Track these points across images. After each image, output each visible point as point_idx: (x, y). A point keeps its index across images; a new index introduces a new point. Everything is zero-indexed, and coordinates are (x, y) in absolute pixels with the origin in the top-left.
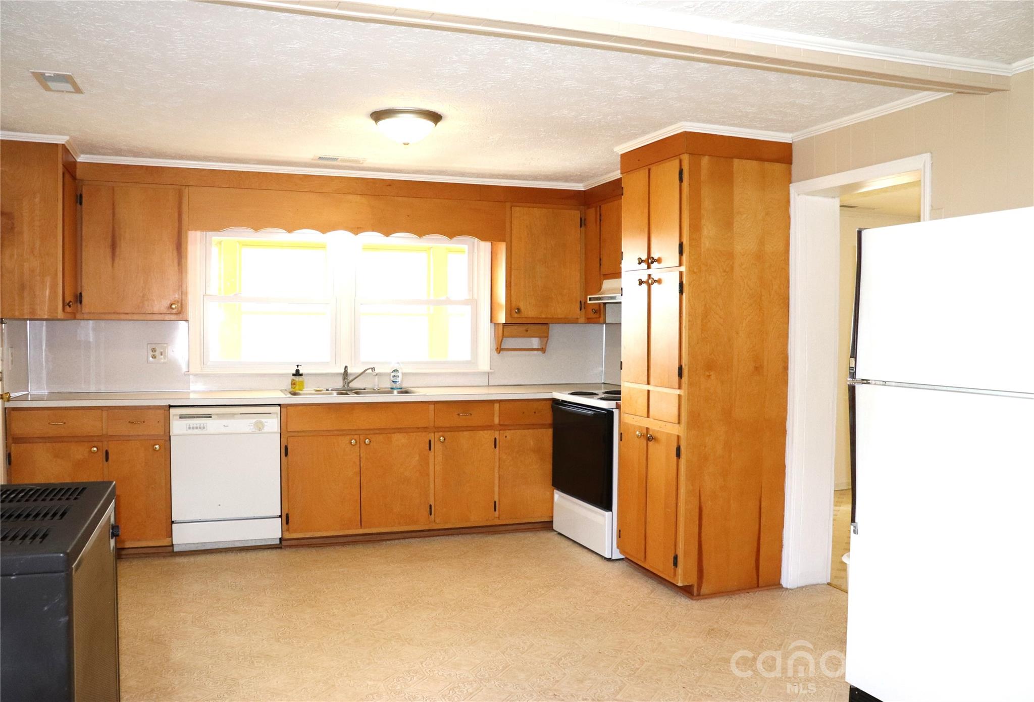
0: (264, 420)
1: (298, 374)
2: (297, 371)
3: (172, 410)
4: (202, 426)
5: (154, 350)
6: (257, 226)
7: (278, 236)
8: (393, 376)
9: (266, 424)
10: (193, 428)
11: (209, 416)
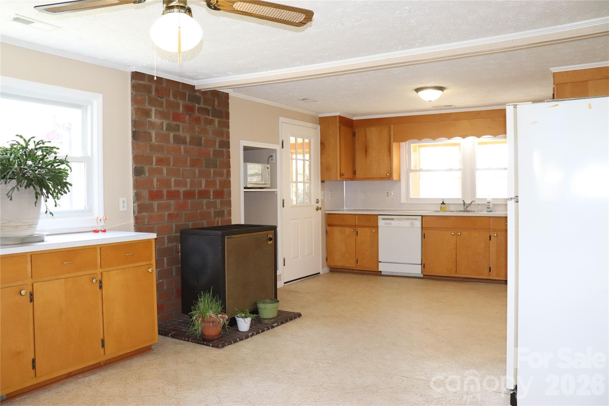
0: (414, 222)
1: (443, 203)
2: (443, 202)
3: (379, 217)
4: (390, 223)
5: (388, 193)
6: (434, 137)
7: (444, 141)
8: (488, 205)
9: (415, 224)
10: (387, 224)
11: (393, 219)
